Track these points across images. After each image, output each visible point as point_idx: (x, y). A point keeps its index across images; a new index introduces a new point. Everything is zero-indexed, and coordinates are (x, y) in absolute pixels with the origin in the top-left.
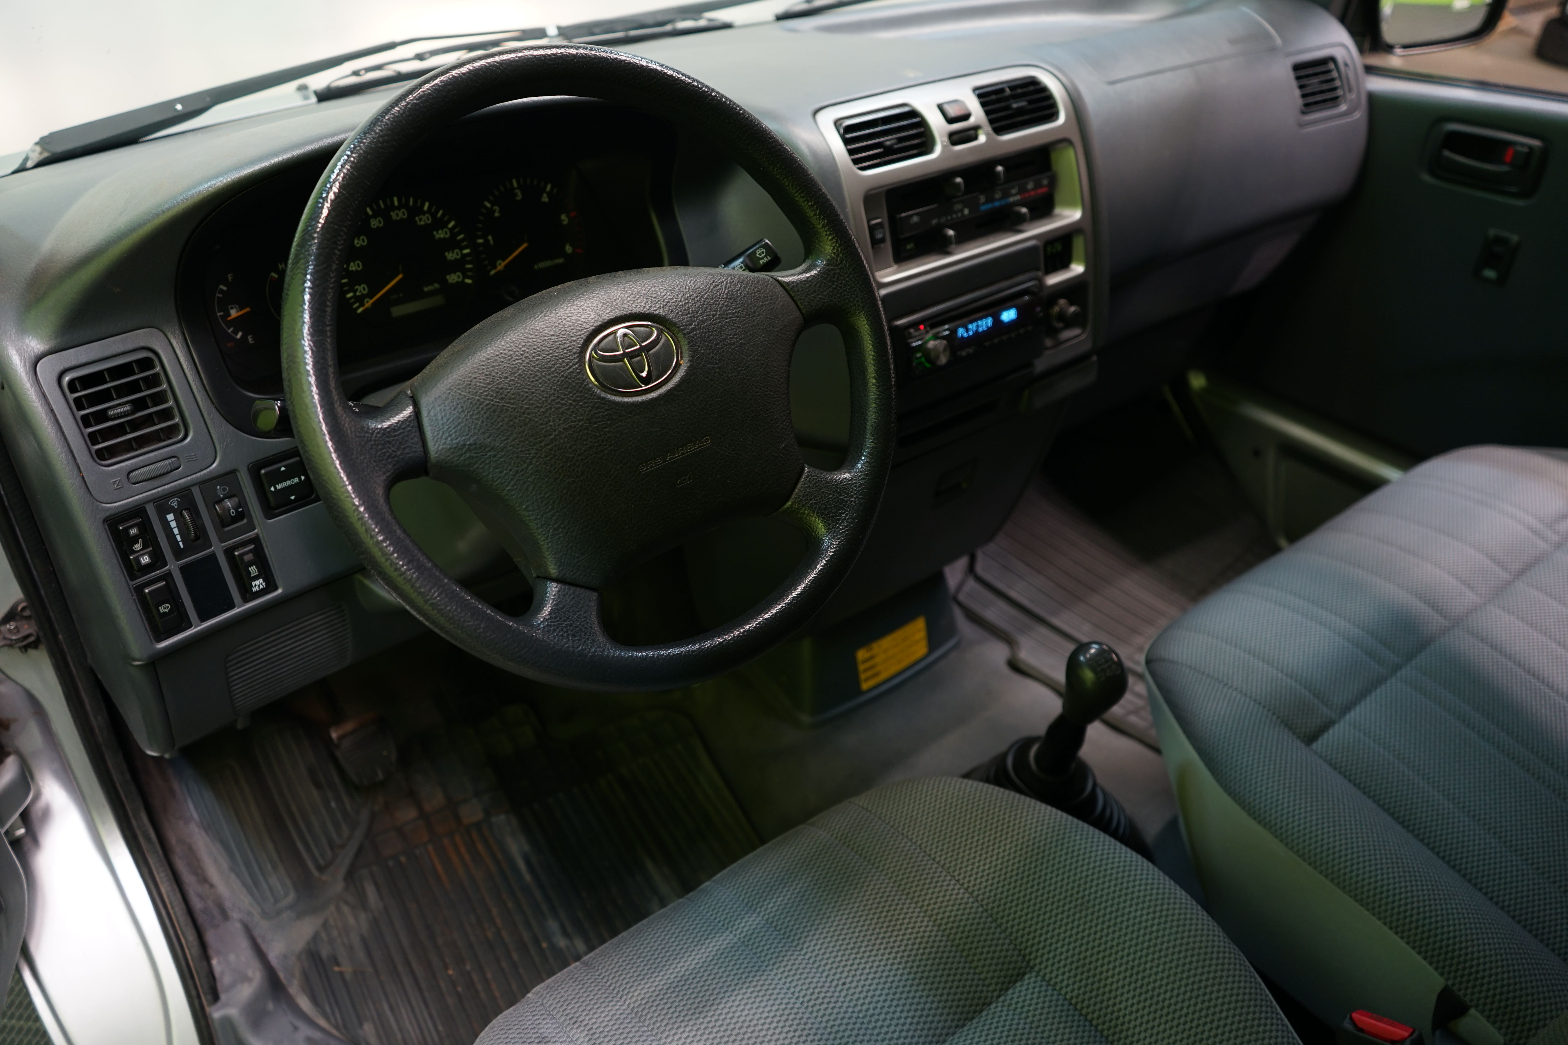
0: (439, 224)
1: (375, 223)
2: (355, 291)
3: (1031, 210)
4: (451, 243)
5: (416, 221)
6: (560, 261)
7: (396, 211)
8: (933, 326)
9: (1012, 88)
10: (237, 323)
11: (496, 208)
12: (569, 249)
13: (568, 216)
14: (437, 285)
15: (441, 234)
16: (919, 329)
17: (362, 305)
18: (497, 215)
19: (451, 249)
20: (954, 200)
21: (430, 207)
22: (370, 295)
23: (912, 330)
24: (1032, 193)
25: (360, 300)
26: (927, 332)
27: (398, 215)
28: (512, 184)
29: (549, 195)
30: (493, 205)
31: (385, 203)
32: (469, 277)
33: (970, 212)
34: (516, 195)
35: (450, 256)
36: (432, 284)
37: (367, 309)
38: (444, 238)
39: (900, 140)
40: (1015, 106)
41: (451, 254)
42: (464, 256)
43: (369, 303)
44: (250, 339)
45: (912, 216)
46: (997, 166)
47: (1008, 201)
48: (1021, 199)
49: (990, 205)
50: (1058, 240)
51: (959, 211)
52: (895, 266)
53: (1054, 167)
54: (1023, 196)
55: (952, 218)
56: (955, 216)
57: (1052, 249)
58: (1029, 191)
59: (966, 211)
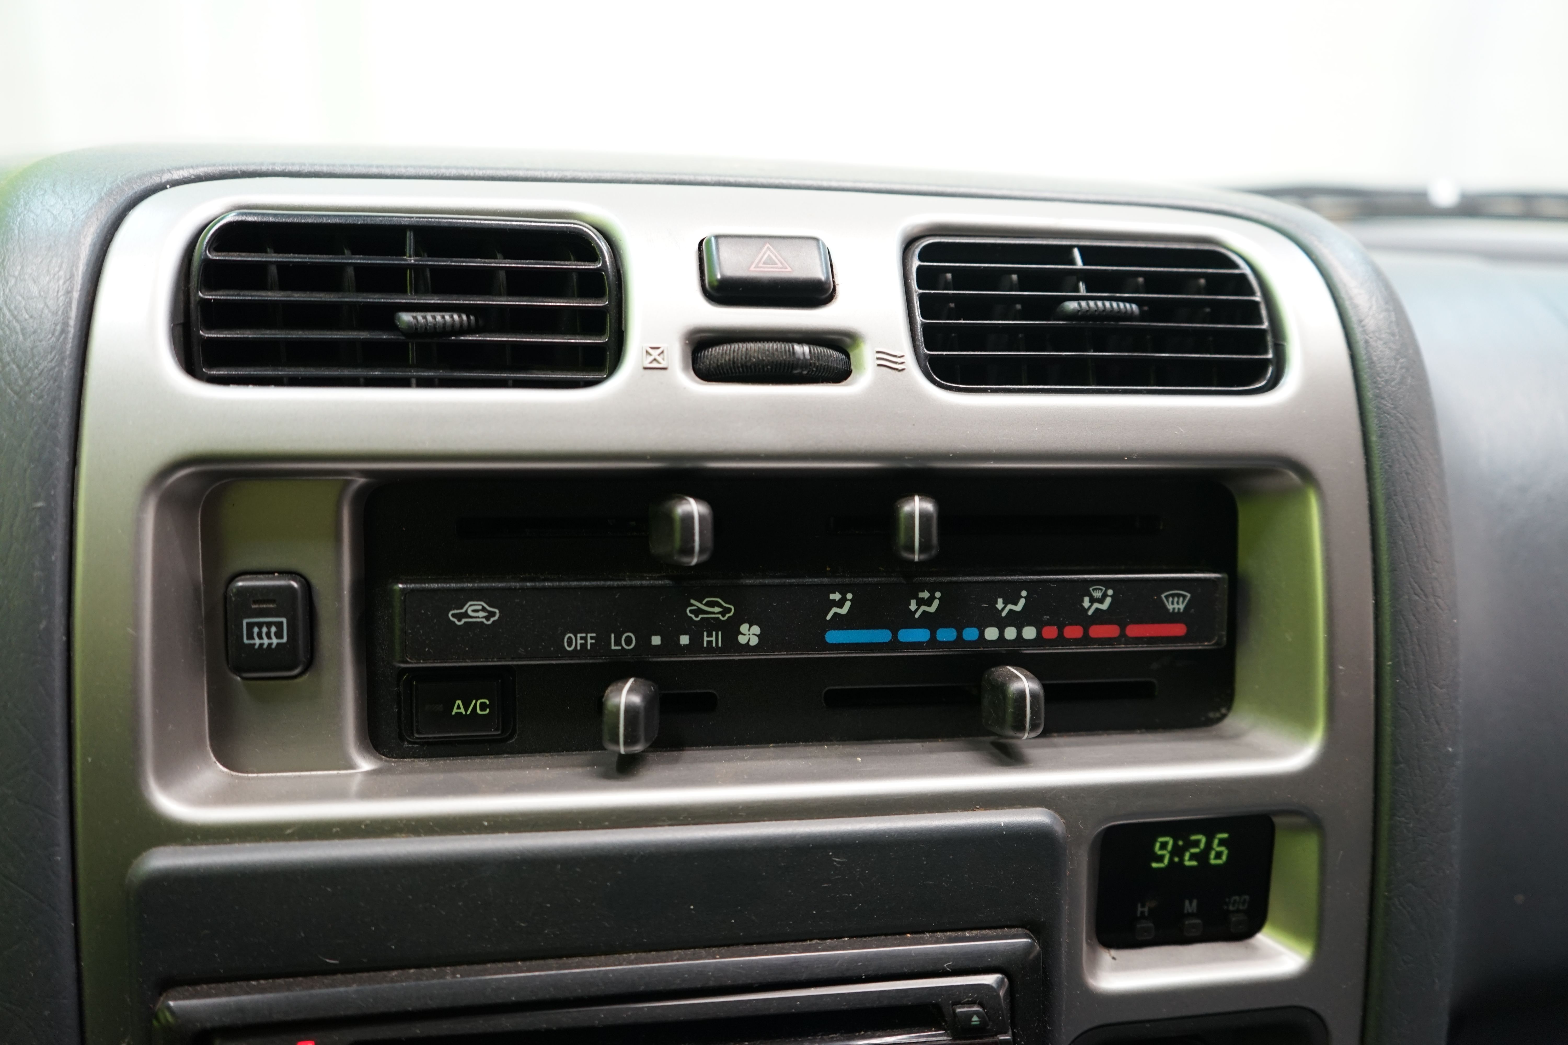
20: (675, 577)
24: (1098, 631)
33: (766, 641)
40: (1075, 307)
45: (461, 598)
46: (909, 495)
47: (971, 634)
48: (1039, 641)
49: (882, 636)
50: (1209, 827)
51: (712, 625)
52: (365, 764)
53: (1247, 562)
54: (1050, 632)
55: (670, 644)
56: (684, 640)
57: (1177, 851)
58: (1086, 621)
59: (749, 634)
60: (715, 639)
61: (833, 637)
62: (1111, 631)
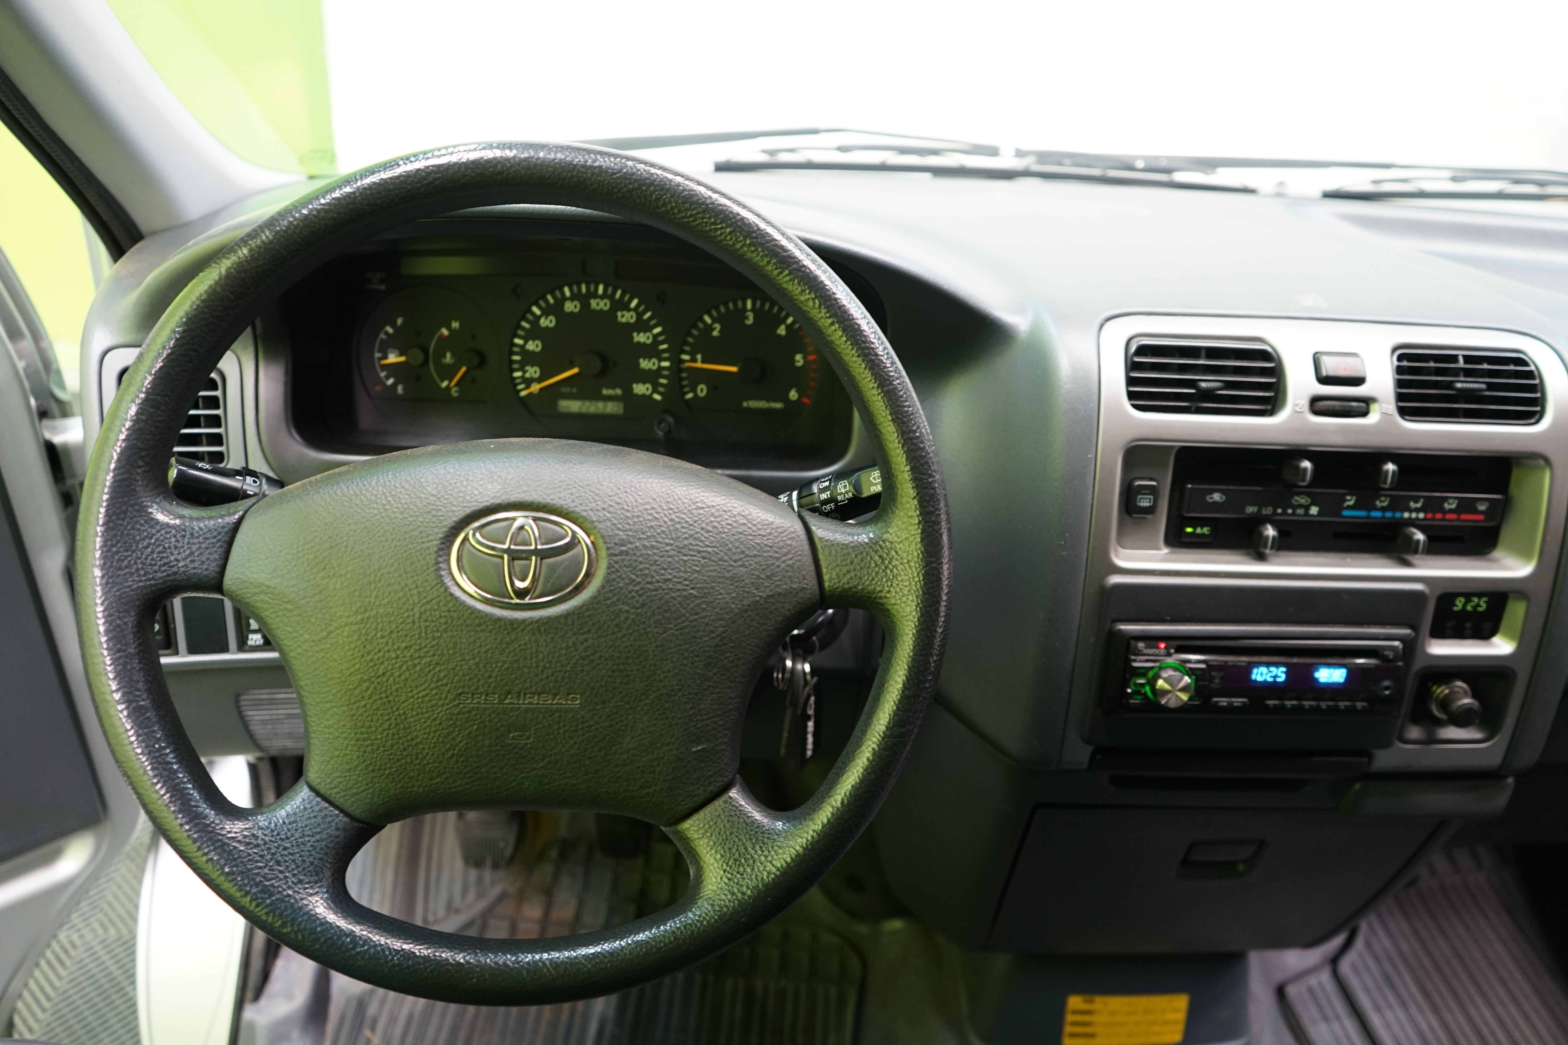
0: (642, 326)
1: (570, 307)
2: (525, 372)
3: (1430, 538)
4: (650, 351)
5: (616, 317)
6: (778, 405)
7: (598, 300)
8: (1180, 650)
9: (1468, 359)
10: (392, 369)
11: (718, 326)
12: (793, 395)
13: (804, 358)
14: (619, 391)
15: (641, 338)
16: (1158, 648)
17: (528, 387)
18: (715, 333)
19: (649, 357)
20: (1295, 490)
21: (638, 306)
22: (539, 380)
23: (1141, 645)
24: (1449, 516)
25: (528, 382)
26: (1169, 655)
27: (599, 305)
28: (745, 304)
29: (789, 328)
30: (714, 322)
31: (588, 288)
32: (659, 393)
33: (1320, 513)
34: (747, 318)
35: (645, 364)
36: (614, 388)
37: (530, 394)
38: (644, 344)
39: (1229, 385)
40: (1459, 385)
41: (646, 362)
42: (660, 369)
43: (535, 388)
44: (400, 389)
45: (1212, 492)
46: (1385, 463)
47: (1398, 515)
48: (1425, 519)
49: (1363, 513)
50: (1480, 595)
51: (1301, 506)
52: (1165, 550)
53: (1513, 489)
54: (1430, 516)
55: (1284, 513)
56: (1290, 511)
57: (1465, 605)
58: (1445, 512)
59: (1314, 510)
60: (1300, 511)
61: (1346, 513)
62: (1453, 516)
